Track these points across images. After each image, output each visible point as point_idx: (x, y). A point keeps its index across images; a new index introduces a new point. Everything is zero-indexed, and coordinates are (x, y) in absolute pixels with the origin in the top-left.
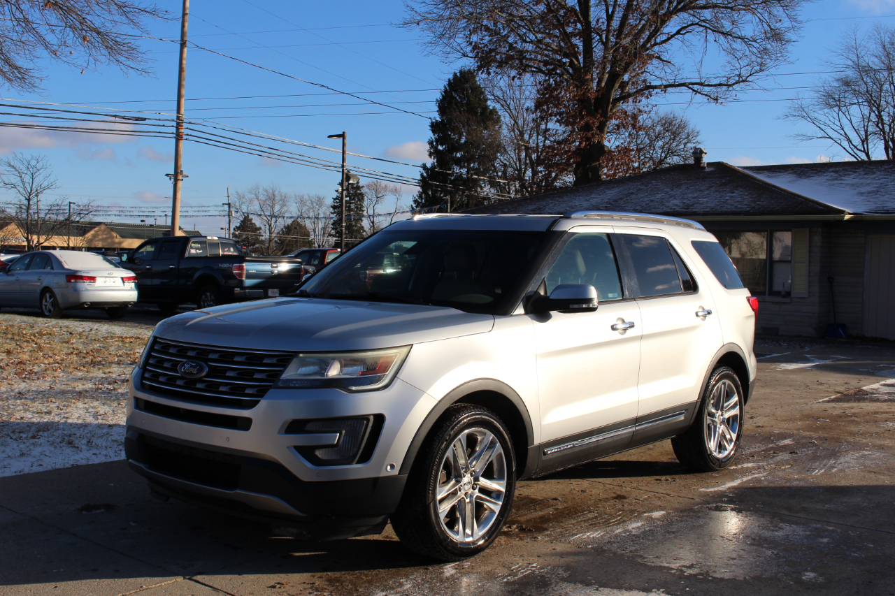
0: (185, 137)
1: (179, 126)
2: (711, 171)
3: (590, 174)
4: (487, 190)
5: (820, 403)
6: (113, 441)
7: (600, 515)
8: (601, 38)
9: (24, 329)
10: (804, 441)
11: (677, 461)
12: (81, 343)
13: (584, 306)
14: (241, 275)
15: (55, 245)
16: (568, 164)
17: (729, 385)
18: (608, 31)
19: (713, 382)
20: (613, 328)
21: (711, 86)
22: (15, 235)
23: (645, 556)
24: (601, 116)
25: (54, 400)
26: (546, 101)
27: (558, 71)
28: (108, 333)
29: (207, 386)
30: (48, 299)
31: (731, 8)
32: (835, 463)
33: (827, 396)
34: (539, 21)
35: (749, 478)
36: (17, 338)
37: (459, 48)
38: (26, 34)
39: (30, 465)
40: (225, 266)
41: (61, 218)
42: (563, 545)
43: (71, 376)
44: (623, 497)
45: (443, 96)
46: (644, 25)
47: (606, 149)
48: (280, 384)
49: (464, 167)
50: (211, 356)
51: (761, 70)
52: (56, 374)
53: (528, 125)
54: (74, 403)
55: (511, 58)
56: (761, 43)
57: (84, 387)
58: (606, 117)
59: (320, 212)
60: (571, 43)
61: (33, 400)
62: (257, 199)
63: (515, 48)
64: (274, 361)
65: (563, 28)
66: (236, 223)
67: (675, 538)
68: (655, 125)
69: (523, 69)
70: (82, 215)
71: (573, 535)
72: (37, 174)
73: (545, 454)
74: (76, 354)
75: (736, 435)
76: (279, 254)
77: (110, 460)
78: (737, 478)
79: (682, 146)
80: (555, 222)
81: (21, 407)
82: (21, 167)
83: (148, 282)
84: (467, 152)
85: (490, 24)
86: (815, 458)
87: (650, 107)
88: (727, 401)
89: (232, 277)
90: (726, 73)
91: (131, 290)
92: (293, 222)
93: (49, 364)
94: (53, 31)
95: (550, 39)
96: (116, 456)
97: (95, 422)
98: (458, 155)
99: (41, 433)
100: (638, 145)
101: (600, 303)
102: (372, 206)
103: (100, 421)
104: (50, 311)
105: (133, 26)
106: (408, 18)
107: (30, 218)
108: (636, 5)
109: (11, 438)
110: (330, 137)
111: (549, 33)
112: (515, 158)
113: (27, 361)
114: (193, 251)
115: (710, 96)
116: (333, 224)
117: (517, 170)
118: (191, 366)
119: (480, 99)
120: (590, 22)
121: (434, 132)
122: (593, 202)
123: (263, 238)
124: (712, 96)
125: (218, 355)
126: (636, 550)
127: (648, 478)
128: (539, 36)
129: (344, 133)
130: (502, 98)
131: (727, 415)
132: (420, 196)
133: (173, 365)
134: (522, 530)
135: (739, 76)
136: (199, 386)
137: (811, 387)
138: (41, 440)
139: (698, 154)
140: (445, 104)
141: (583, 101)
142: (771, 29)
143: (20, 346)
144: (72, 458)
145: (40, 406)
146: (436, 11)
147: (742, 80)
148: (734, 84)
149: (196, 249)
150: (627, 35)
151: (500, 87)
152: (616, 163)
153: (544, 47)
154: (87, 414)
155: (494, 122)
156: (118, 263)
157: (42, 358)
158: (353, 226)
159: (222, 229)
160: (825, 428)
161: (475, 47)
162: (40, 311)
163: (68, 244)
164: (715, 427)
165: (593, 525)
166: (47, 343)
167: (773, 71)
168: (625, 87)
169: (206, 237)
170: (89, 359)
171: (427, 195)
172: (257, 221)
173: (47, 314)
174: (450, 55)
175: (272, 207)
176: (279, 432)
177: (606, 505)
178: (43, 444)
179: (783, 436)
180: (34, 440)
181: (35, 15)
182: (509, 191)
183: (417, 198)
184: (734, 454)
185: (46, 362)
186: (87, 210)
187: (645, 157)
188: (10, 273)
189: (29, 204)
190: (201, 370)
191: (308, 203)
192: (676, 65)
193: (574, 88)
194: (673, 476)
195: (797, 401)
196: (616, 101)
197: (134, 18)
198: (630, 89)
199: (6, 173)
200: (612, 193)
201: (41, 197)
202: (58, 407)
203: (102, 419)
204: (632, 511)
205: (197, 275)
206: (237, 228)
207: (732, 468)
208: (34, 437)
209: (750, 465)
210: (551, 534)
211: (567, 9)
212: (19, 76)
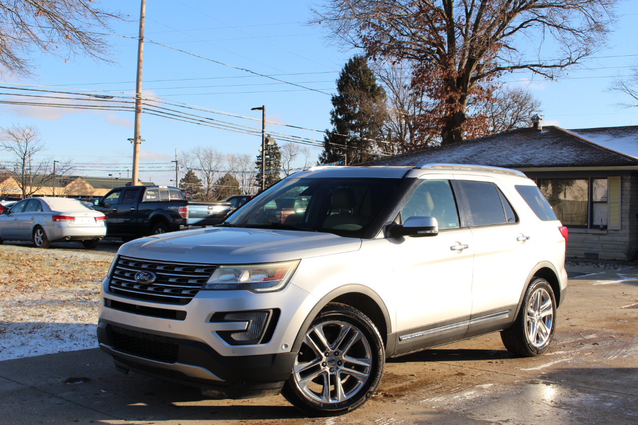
0: (142, 110)
1: (138, 102)
2: (546, 133)
3: (454, 136)
4: (376, 150)
5: (622, 309)
6: (88, 335)
7: (444, 387)
8: (462, 32)
9: (21, 256)
10: (605, 336)
11: (506, 349)
12: (64, 266)
13: (428, 232)
14: (184, 215)
15: (44, 194)
16: (437, 128)
17: (544, 292)
18: (467, 26)
19: (531, 290)
20: (452, 249)
21: (548, 67)
22: (12, 187)
23: (474, 414)
24: (462, 91)
25: (45, 307)
26: (419, 80)
27: (428, 57)
28: (84, 259)
29: (155, 289)
30: (39, 234)
31: (563, 7)
32: (626, 351)
33: (629, 304)
34: (413, 19)
35: (559, 361)
36: (16, 262)
37: (352, 41)
38: (23, 34)
39: (28, 351)
40: (172, 208)
41: (48, 173)
42: (414, 406)
43: (57, 290)
44: (463, 374)
45: (341, 77)
46: (494, 21)
47: (466, 117)
48: (206, 287)
49: (358, 131)
50: (159, 268)
51: (587, 54)
52: (46, 288)
53: (407, 99)
54: (60, 309)
55: (392, 47)
56: (585, 34)
57: (67, 297)
58: (465, 92)
59: (247, 167)
60: (438, 35)
61: (30, 306)
62: (199, 157)
63: (394, 40)
64: (202, 271)
65: (432, 24)
66: (182, 176)
67: (498, 402)
68: (506, 97)
69: (401, 55)
70: (64, 171)
71: (422, 400)
72: (30, 140)
73: (400, 340)
74: (61, 274)
75: (550, 330)
76: (216, 200)
77: (86, 348)
78: (550, 361)
79: (527, 114)
80: (409, 172)
81: (21, 312)
82: (18, 134)
83: (114, 221)
84: (360, 120)
85: (376, 22)
86: (612, 347)
87: (500, 84)
88: (542, 304)
89: (178, 216)
90: (560, 57)
91: (102, 226)
92: (226, 175)
93: (40, 281)
94: (43, 32)
95: (421, 32)
96: (90, 345)
97: (75, 322)
98: (354, 122)
99: (35, 330)
100: (492, 113)
101: (440, 230)
102: (287, 162)
103: (79, 322)
104: (40, 243)
105: (103, 27)
106: (312, 19)
107: (25, 173)
108: (488, 6)
109: (14, 333)
110: (253, 109)
111: (421, 28)
112: (397, 124)
113: (24, 279)
114: (148, 197)
115: (547, 75)
116: (257, 176)
117: (399, 134)
118: (144, 275)
119: (370, 79)
120: (452, 19)
121: (334, 104)
122: (454, 157)
123: (203, 188)
124: (548, 75)
125: (163, 267)
126: (468, 410)
127: (482, 361)
128: (413, 30)
129: (263, 106)
130: (387, 78)
131: (543, 315)
132: (324, 155)
133: (131, 275)
134: (386, 395)
135: (570, 59)
136: (150, 289)
137: (617, 297)
138: (36, 335)
139: (536, 120)
140: (343, 83)
141: (448, 80)
142: (595, 23)
143: (19, 269)
144: (59, 347)
145: (35, 311)
146: (333, 12)
147: (572, 62)
148: (565, 65)
149: (151, 195)
150: (481, 29)
151: (385, 69)
152: (474, 127)
153: (417, 39)
154: (70, 317)
155: (381, 97)
156: (92, 206)
157: (35, 277)
158: (273, 178)
159: (171, 180)
160: (623, 327)
161: (364, 39)
162: (33, 243)
163: (53, 193)
164: (534, 323)
165: (438, 393)
166: (39, 267)
167: (596, 55)
168: (481, 68)
169: (158, 186)
170: (70, 277)
171: (330, 153)
172: (198, 175)
173: (38, 245)
174: (344, 46)
175: (210, 164)
176: (206, 321)
177: (449, 379)
178: (37, 338)
179: (590, 332)
180: (31, 335)
181: (29, 19)
182: (393, 150)
183: (322, 156)
184: (549, 344)
185: (38, 280)
186: (68, 166)
187: (499, 123)
188: (10, 214)
189: (24, 162)
190: (151, 277)
191: (238, 160)
192: (520, 51)
193: (440, 70)
194: (502, 360)
195: (605, 307)
196: (474, 79)
197: (104, 21)
198: (484, 70)
199: (7, 139)
200: (469, 151)
201: (32, 157)
202: (48, 311)
203: (81, 320)
204: (468, 384)
205: (151, 215)
206: (183, 180)
207: (547, 354)
208: (30, 333)
209: (561, 352)
210: (406, 399)
211: (435, 9)
212: (16, 64)
